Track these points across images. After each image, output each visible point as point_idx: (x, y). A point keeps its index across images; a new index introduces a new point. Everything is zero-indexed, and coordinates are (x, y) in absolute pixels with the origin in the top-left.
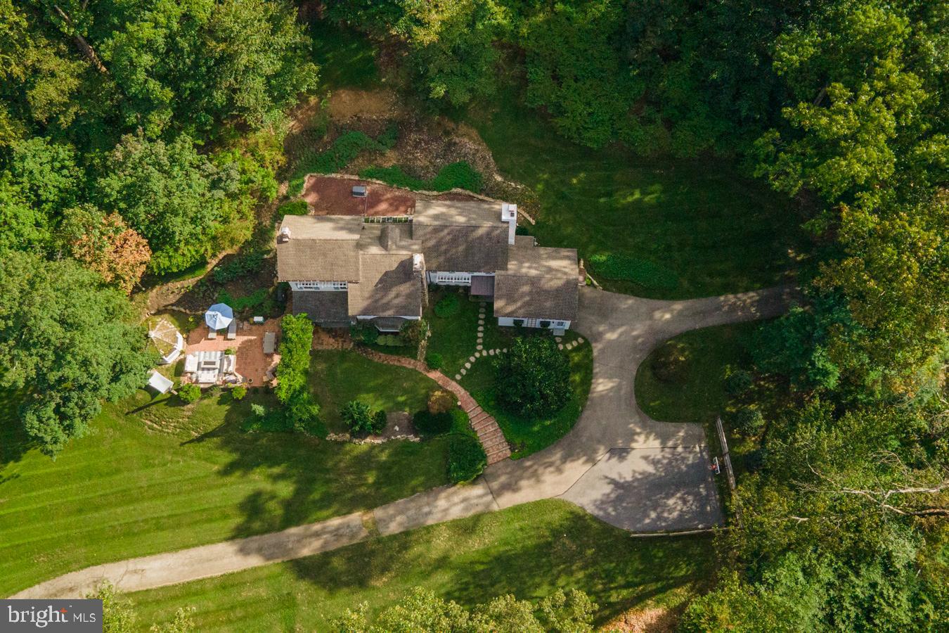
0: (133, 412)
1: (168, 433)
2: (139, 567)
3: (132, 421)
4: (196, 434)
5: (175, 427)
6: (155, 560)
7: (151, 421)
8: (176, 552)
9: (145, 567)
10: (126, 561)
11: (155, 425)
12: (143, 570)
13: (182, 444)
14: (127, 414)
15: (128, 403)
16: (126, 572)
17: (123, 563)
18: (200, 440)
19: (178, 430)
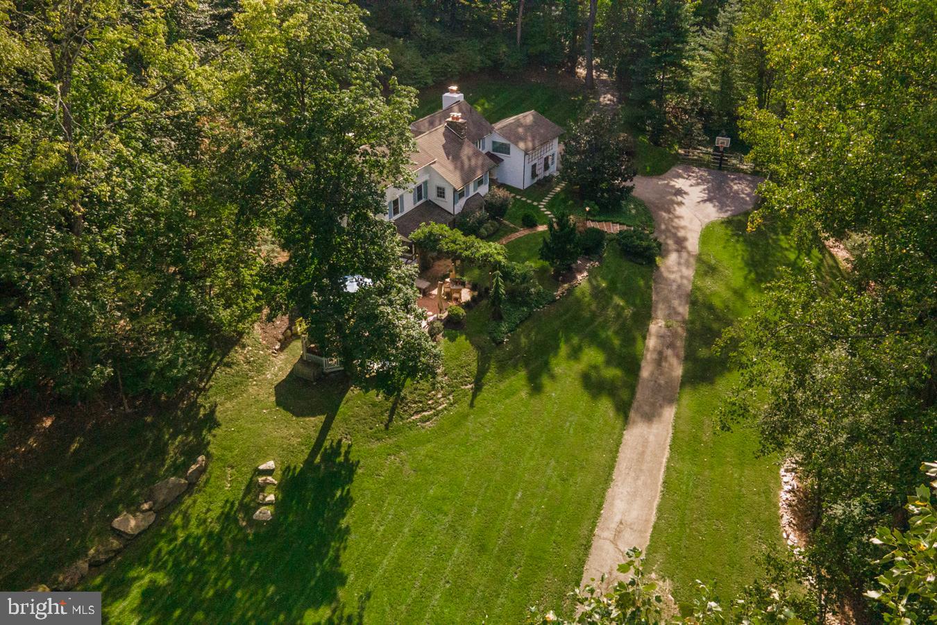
0: (390, 420)
1: (445, 408)
2: (613, 526)
3: (399, 430)
4: (469, 386)
5: (444, 396)
6: (612, 504)
7: (417, 413)
8: (612, 480)
9: (617, 519)
10: (595, 539)
11: (426, 414)
12: (621, 523)
13: (472, 405)
14: (387, 427)
15: (374, 415)
16: (614, 542)
17: (596, 543)
18: (478, 388)
19: (451, 397)
